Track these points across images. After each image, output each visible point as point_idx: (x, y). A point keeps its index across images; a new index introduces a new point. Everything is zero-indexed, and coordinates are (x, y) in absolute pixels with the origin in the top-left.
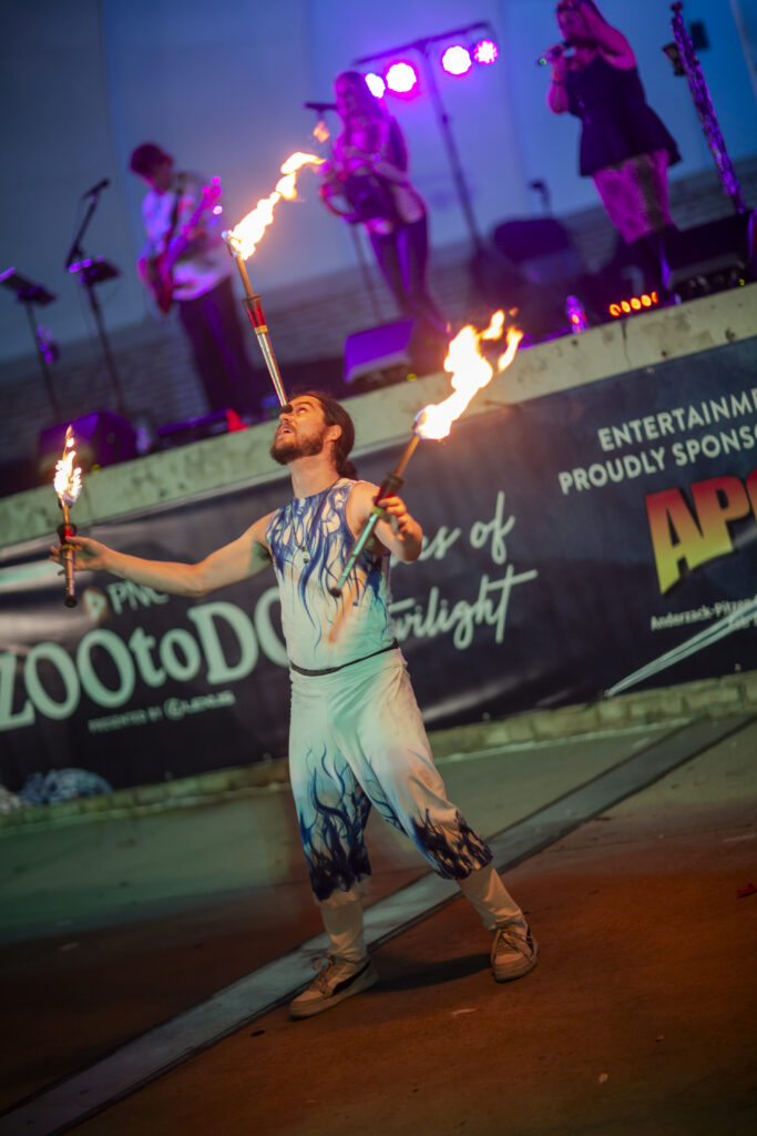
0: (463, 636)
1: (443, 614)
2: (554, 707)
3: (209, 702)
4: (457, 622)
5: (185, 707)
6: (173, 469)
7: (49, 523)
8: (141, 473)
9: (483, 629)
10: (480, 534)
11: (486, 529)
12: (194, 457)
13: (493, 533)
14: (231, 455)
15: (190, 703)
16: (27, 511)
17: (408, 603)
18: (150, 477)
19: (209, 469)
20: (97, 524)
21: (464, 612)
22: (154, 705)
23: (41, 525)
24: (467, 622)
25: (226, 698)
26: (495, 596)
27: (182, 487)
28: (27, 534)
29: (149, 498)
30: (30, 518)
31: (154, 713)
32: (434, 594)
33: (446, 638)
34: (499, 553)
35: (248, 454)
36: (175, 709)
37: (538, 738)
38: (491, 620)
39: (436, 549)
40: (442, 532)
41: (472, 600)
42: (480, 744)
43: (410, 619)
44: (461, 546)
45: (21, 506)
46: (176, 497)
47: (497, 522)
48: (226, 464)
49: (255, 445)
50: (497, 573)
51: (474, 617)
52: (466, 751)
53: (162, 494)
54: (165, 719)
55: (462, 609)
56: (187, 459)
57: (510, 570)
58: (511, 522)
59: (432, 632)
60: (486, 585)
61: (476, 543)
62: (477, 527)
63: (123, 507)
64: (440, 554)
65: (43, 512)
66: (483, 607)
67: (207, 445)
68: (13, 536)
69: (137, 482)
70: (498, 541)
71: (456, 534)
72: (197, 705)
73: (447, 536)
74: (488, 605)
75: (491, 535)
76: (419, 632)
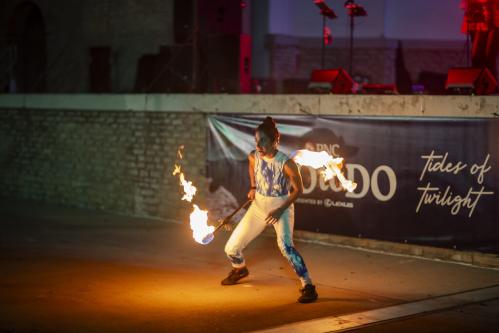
0: (454, 211)
1: (450, 198)
2: (484, 252)
3: (343, 204)
4: (455, 203)
5: (333, 203)
6: (358, 103)
7: (301, 110)
8: (344, 101)
9: (464, 209)
10: (475, 169)
11: (478, 168)
12: (368, 101)
13: (481, 170)
14: (383, 104)
15: (335, 203)
16: (294, 102)
17: (437, 189)
18: (347, 104)
19: (372, 107)
20: (320, 116)
21: (458, 200)
22: (320, 199)
23: (297, 110)
24: (459, 204)
25: (350, 205)
26: (473, 197)
27: (359, 111)
28: (291, 112)
29: (344, 112)
30: (294, 105)
31: (319, 202)
32: (449, 188)
33: (448, 208)
34: (480, 180)
35: (390, 106)
36: (328, 203)
37: (472, 263)
38: (469, 207)
39: (456, 169)
40: (460, 163)
41: (463, 197)
42: (449, 258)
43: (435, 196)
44: (466, 172)
45: (292, 99)
46: (355, 114)
47: (483, 167)
48: (380, 107)
49: (394, 103)
50: (477, 188)
51: (462, 203)
52: (442, 259)
53: (350, 111)
54: (323, 205)
55: (458, 199)
56: (365, 100)
57: (483, 188)
58: (490, 168)
59: (443, 204)
60: (470, 192)
61: (472, 173)
62: (475, 165)
63: (332, 112)
64: (456, 172)
65: (300, 105)
66: (467, 200)
67: (374, 97)
68: (285, 111)
69: (341, 103)
70: (481, 174)
71: (466, 165)
72: (337, 204)
73: (460, 166)
74: (470, 200)
75: (480, 170)
76: (437, 203)
